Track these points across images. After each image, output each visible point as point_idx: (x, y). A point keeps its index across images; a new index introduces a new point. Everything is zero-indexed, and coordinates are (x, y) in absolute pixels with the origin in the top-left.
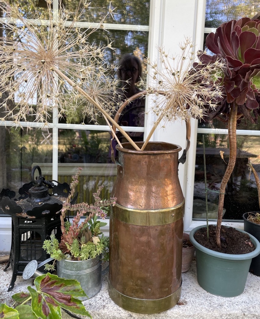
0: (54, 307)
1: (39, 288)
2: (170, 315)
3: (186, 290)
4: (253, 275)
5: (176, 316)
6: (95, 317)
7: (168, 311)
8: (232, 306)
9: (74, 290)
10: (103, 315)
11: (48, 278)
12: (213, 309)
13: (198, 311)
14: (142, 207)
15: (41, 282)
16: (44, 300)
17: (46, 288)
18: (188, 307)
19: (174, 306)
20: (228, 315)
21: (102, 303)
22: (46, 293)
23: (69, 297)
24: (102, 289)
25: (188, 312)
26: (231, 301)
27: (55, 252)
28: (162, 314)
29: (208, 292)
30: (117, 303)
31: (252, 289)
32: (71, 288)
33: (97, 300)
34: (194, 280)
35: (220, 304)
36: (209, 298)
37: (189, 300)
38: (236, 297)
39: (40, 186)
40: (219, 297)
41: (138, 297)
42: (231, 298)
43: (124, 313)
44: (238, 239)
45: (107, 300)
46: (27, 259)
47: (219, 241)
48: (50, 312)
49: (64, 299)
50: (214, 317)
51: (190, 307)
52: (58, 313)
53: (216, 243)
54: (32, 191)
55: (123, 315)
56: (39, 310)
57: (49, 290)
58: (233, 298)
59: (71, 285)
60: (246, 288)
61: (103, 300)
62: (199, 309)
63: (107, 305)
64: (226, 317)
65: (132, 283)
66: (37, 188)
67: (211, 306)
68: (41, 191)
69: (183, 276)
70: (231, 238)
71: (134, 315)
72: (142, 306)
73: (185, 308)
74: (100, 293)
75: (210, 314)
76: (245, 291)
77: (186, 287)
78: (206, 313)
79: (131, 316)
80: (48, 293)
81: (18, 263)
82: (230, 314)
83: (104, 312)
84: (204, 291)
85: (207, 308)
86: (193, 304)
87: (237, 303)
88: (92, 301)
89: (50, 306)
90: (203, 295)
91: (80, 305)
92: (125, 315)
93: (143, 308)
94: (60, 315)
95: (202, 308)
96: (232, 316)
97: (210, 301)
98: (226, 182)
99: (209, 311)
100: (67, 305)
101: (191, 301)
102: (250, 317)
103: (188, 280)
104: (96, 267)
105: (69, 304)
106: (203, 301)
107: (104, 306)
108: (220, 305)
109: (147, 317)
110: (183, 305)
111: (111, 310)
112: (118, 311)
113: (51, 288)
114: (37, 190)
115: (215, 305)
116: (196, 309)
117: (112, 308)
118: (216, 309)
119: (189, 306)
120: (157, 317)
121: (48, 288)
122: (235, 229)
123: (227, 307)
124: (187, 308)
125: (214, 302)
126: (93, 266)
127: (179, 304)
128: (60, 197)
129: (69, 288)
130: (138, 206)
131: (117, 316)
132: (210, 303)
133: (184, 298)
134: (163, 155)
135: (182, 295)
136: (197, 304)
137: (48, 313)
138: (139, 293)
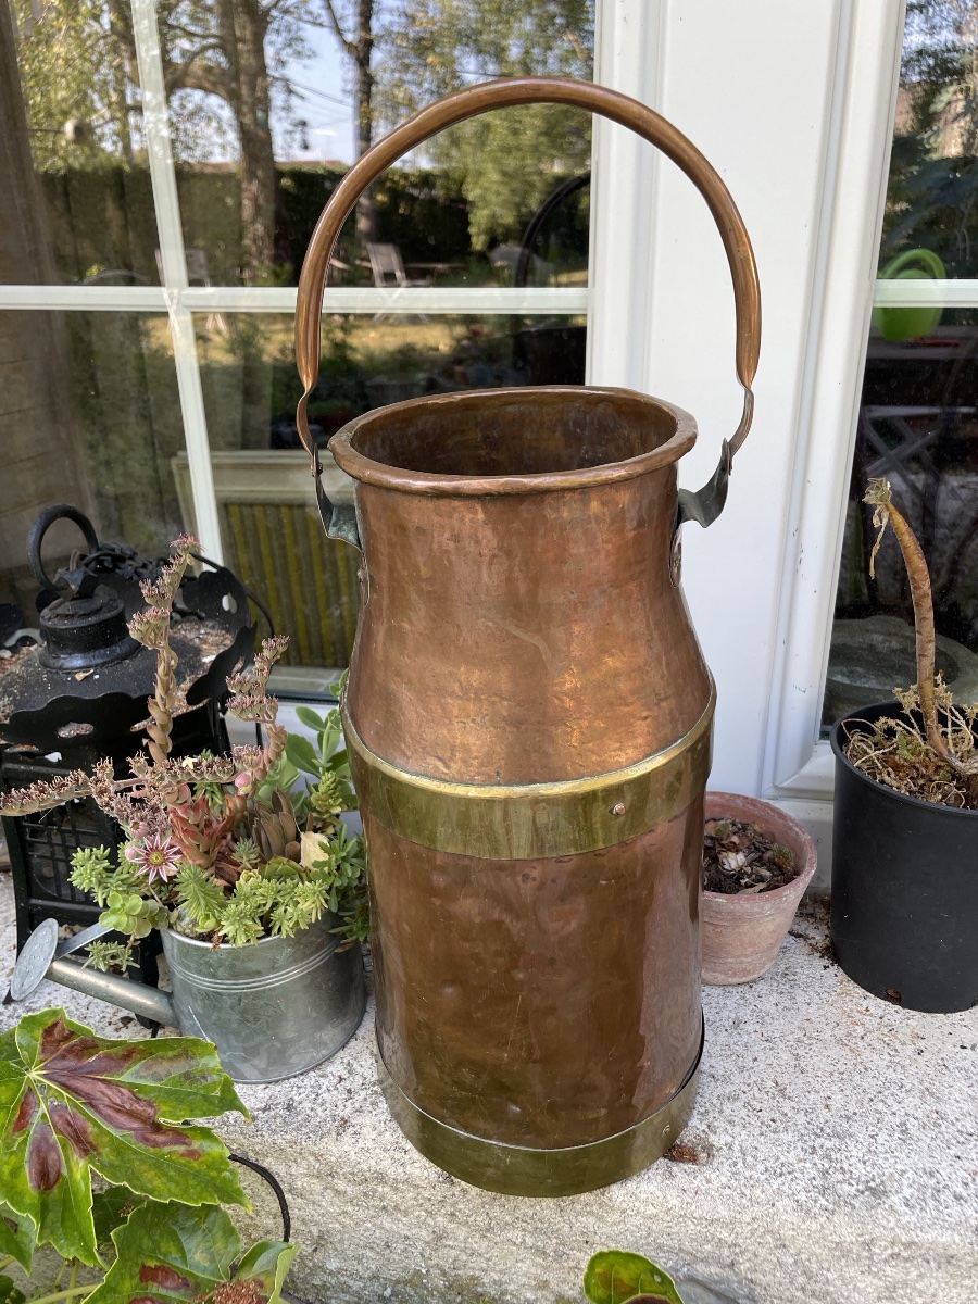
0: (75, 1157)
1: (37, 1057)
3: (727, 1080)
6: (304, 1163)
7: (614, 1187)
8: (931, 1203)
9: (187, 1076)
10: (333, 1159)
11: (64, 1029)
12: (831, 1207)
13: (757, 1207)
14: (448, 767)
15: (44, 1036)
16: (44, 1115)
17: (65, 1063)
18: (713, 1176)
19: (647, 1165)
20: (903, 1244)
21: (341, 1107)
22: (62, 1085)
23: (151, 1112)
24: (361, 1032)
27: (118, 906)
28: (585, 1198)
30: (396, 1116)
32: (176, 1063)
33: (324, 1088)
35: (872, 1184)
36: (828, 1144)
37: (724, 1139)
39: (86, 592)
41: (466, 1127)
43: (421, 1169)
45: (363, 1094)
48: (65, 1171)
49: (132, 1114)
51: (723, 1179)
54: (49, 619)
55: (417, 1172)
61: (349, 1091)
62: (763, 1196)
63: (358, 1120)
64: (889, 1251)
66: (67, 608)
67: (823, 1191)
68: (84, 623)
72: (489, 1166)
73: (696, 1182)
74: (347, 1051)
77: (729, 1065)
78: (794, 1218)
79: (451, 1183)
80: (66, 1088)
82: (914, 1243)
83: (334, 1149)
85: (803, 1197)
86: (740, 1164)
88: (301, 1091)
89: (64, 1147)
90: (801, 1119)
91: (207, 1142)
92: (426, 1173)
96: (923, 1251)
97: (827, 1157)
99: (808, 1212)
101: (736, 1148)
106: (792, 1157)
107: (345, 1122)
108: (873, 1191)
110: (694, 1159)
111: (370, 1144)
112: (397, 1155)
113: (84, 1062)
114: (67, 616)
115: (846, 1186)
116: (747, 1192)
117: (374, 1135)
118: (848, 1209)
123: (907, 1205)
124: (708, 1182)
125: (846, 1166)
127: (675, 1151)
128: (213, 628)
129: (166, 1064)
130: (430, 759)
131: (392, 1172)
132: (825, 1173)
133: (704, 1127)
134: (549, 499)
135: (699, 1109)
136: (761, 1168)
137: (59, 1174)
138: (468, 1114)
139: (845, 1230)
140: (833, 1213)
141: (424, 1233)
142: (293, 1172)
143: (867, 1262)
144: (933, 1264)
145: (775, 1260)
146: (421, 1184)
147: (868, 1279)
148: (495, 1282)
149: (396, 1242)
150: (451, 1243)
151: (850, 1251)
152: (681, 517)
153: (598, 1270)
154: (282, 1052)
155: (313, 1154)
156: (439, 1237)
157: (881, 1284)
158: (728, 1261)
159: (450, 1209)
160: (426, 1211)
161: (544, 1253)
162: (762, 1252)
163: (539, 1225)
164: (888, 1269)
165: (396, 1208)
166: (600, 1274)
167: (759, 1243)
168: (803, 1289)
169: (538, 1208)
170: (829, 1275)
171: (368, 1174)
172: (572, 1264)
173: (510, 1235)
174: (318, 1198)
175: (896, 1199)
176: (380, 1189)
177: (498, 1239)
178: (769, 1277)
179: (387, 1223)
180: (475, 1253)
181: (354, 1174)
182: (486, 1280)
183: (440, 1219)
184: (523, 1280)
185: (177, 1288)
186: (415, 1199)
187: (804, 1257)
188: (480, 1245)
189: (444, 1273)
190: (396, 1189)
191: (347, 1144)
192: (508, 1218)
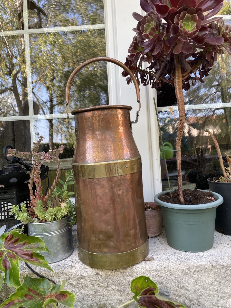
0: (14, 260)
1: (3, 246)
2: (137, 271)
3: (155, 249)
5: (142, 271)
6: (63, 277)
7: (134, 266)
8: (200, 259)
9: (38, 248)
10: (70, 274)
11: (11, 236)
13: (165, 265)
14: (95, 160)
15: (5, 240)
16: (5, 255)
17: (10, 246)
18: (155, 262)
19: (141, 262)
20: (196, 267)
21: (71, 264)
22: (9, 250)
23: (31, 252)
24: (73, 254)
25: (155, 267)
26: (199, 255)
27: (22, 215)
28: (128, 270)
29: (176, 249)
31: (221, 245)
32: (35, 245)
33: (66, 262)
34: (164, 242)
36: (177, 254)
37: (156, 257)
38: (204, 252)
40: (187, 252)
41: (101, 252)
42: (199, 253)
43: (90, 271)
44: (202, 196)
45: (76, 262)
47: (182, 199)
48: (11, 266)
49: (26, 255)
50: (181, 270)
51: (157, 262)
52: (16, 265)
55: (90, 273)
57: (12, 247)
58: (201, 253)
59: (35, 243)
60: (215, 244)
61: (72, 262)
62: (166, 263)
64: (194, 270)
65: (94, 239)
67: (178, 260)
71: (101, 273)
72: (107, 261)
73: (152, 263)
74: (71, 256)
75: (177, 267)
76: (214, 246)
78: (173, 266)
79: (98, 274)
80: (11, 250)
82: (198, 266)
83: (70, 271)
84: (173, 249)
85: (174, 262)
86: (160, 259)
87: (204, 257)
88: (61, 263)
89: (11, 260)
90: (171, 252)
91: (43, 261)
92: (92, 273)
93: (107, 263)
94: (18, 266)
95: (169, 262)
96: (200, 268)
97: (178, 256)
98: (180, 138)
99: (175, 264)
100: (29, 260)
101: (159, 257)
102: (219, 268)
105: (31, 259)
106: (170, 257)
107: (72, 266)
108: (188, 259)
109: (114, 273)
110: (150, 261)
111: (79, 269)
112: (85, 270)
113: (14, 245)
115: (182, 259)
116: (162, 263)
117: (79, 267)
118: (183, 262)
120: (124, 273)
121: (11, 246)
123: (195, 260)
125: (181, 256)
127: (145, 260)
129: (33, 246)
130: (92, 160)
131: (84, 274)
132: (177, 258)
133: (151, 255)
135: (150, 253)
136: (164, 259)
138: (102, 248)
139: (183, 267)
140: (180, 263)
141: (92, 292)
142: (60, 280)
143: (190, 274)
144: (203, 272)
145: (171, 279)
146: (91, 276)
147: (191, 280)
149: (85, 297)
150: (98, 294)
151: (186, 272)
153: (133, 285)
154: (57, 254)
155: (65, 273)
156: (96, 292)
157: (194, 280)
158: (161, 281)
159: (98, 282)
160: (92, 285)
161: (120, 291)
162: (168, 277)
163: (119, 282)
164: (194, 275)
165: (86, 286)
166: (134, 286)
167: (167, 275)
168: (178, 287)
169: (118, 277)
170: (183, 280)
171: (78, 276)
172: (127, 292)
173: (112, 287)
175: (192, 259)
176: (81, 281)
177: (109, 289)
178: (171, 284)
179: (83, 291)
180: (105, 296)
181: (75, 277)
182: (107, 304)
183: (96, 286)
184: (116, 301)
185: (36, 295)
186: (90, 282)
187: (177, 276)
188: (105, 292)
189: (97, 304)
190: (85, 280)
191: (73, 270)
192: (112, 282)
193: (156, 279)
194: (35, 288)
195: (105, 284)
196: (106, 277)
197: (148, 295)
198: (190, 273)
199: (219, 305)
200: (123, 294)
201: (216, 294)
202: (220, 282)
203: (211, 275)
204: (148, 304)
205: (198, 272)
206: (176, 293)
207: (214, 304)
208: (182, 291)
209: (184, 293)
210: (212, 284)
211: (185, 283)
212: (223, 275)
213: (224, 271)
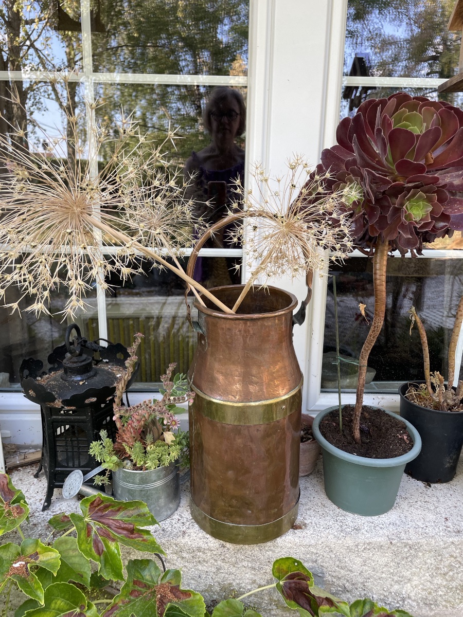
0: (110, 542)
1: (87, 514)
2: (282, 545)
3: (306, 504)
4: (411, 478)
6: (171, 549)
7: (278, 539)
8: (374, 530)
9: (139, 515)
10: (182, 545)
11: (99, 501)
12: (345, 535)
13: (323, 539)
14: (235, 398)
15: (90, 506)
16: (95, 532)
17: (98, 514)
19: (287, 531)
20: (367, 544)
21: (182, 528)
22: (99, 521)
23: (132, 526)
24: (181, 505)
25: (307, 541)
26: (372, 523)
27: (108, 460)
28: (269, 544)
29: (339, 507)
30: (203, 527)
31: (407, 501)
32: (134, 511)
33: (174, 523)
34: (320, 488)
36: (341, 518)
37: (309, 521)
38: (381, 516)
39: (80, 355)
40: (356, 515)
41: (232, 522)
42: (373, 517)
43: (213, 543)
44: (388, 429)
45: (188, 523)
46: (68, 464)
47: (357, 434)
48: (105, 549)
49: (123, 529)
50: (346, 546)
51: (311, 532)
52: (116, 552)
53: (353, 437)
54: (68, 363)
55: (212, 545)
56: (88, 549)
57: (102, 517)
58: (376, 518)
59: (134, 508)
60: (398, 500)
61: (183, 523)
62: (324, 535)
63: (188, 531)
64: (363, 547)
65: (223, 504)
66: (75, 359)
67: (342, 531)
68: (81, 364)
69: (302, 483)
70: (377, 427)
71: (228, 545)
72: (240, 535)
73: (303, 534)
74: (178, 511)
76: (395, 505)
77: (306, 500)
78: (334, 540)
79: (224, 547)
81: (54, 470)
82: (371, 543)
83: (183, 541)
84: (334, 506)
85: (336, 533)
86: (316, 527)
87: (381, 526)
88: (166, 525)
89: (104, 541)
90: (331, 512)
91: (148, 537)
92: (215, 545)
94: (119, 555)
95: (329, 533)
96: (373, 545)
97: (342, 522)
98: (369, 349)
99: (338, 538)
100: (129, 537)
101: (313, 523)
102: (400, 546)
103: (311, 489)
104: (171, 477)
105: (131, 536)
106: (331, 523)
107: (184, 532)
108: (357, 530)
109: (247, 547)
110: (301, 529)
111: (195, 538)
112: (205, 540)
113: (104, 513)
114: (75, 362)
115: (348, 529)
116: (319, 535)
117: (195, 535)
118: (350, 535)
119: (308, 532)
120: (262, 547)
121: (100, 514)
122: (384, 411)
123: (367, 532)
125: (347, 524)
126: (165, 476)
127: (294, 527)
128: (113, 365)
129: (131, 512)
130: (230, 396)
131: (204, 546)
132: (341, 526)
133: (302, 519)
134: (266, 319)
135: (299, 514)
136: (322, 527)
137: (103, 550)
138: (234, 517)
139: (350, 542)
140: (346, 537)
141: (213, 569)
144: (376, 550)
145: (329, 557)
146: (212, 549)
147: (358, 559)
148: (237, 584)
149: (203, 575)
150: (223, 571)
151: (352, 549)
152: (293, 324)
153: (276, 567)
154: (159, 511)
155: (175, 544)
156: (218, 569)
157: (362, 560)
158: (315, 560)
159: (223, 557)
160: (214, 560)
161: (255, 569)
162: (325, 555)
163: (253, 558)
164: (363, 554)
165: (204, 561)
167: (324, 551)
168: (338, 566)
170: (346, 559)
171: (194, 549)
172: (264, 571)
173: (243, 564)
174: (175, 562)
175: (363, 531)
176: (198, 554)
177: (239, 566)
178: (328, 564)
179: (200, 567)
180: (231, 574)
181: (189, 549)
182: (234, 584)
183: (219, 562)
184: (247, 581)
185: (143, 587)
186: (211, 556)
187: (338, 554)
188: (233, 570)
189: (219, 584)
190: (204, 553)
191: (186, 539)
192: (243, 557)
193: (308, 556)
194: (139, 576)
195: (234, 560)
196: (236, 551)
197: (295, 580)
198: (358, 551)
199: (392, 590)
200: (258, 573)
201: (390, 578)
202: (398, 564)
203: (387, 555)
204: (294, 592)
205: (369, 549)
206: (334, 574)
207: (385, 589)
208: (342, 571)
209: (345, 575)
210: (386, 566)
211: (349, 562)
212: (405, 555)
213: (406, 550)
